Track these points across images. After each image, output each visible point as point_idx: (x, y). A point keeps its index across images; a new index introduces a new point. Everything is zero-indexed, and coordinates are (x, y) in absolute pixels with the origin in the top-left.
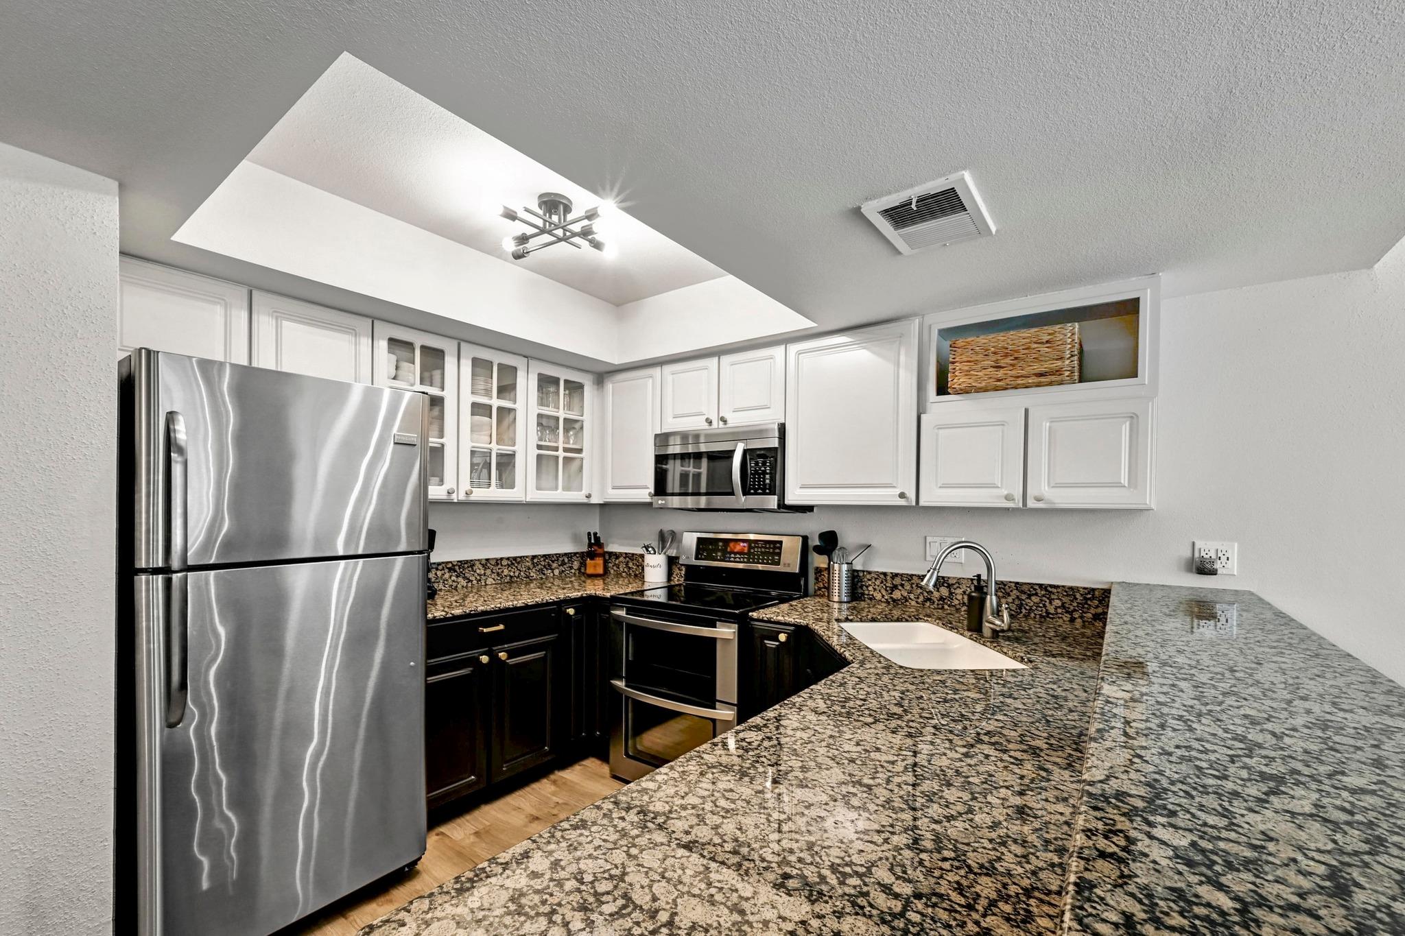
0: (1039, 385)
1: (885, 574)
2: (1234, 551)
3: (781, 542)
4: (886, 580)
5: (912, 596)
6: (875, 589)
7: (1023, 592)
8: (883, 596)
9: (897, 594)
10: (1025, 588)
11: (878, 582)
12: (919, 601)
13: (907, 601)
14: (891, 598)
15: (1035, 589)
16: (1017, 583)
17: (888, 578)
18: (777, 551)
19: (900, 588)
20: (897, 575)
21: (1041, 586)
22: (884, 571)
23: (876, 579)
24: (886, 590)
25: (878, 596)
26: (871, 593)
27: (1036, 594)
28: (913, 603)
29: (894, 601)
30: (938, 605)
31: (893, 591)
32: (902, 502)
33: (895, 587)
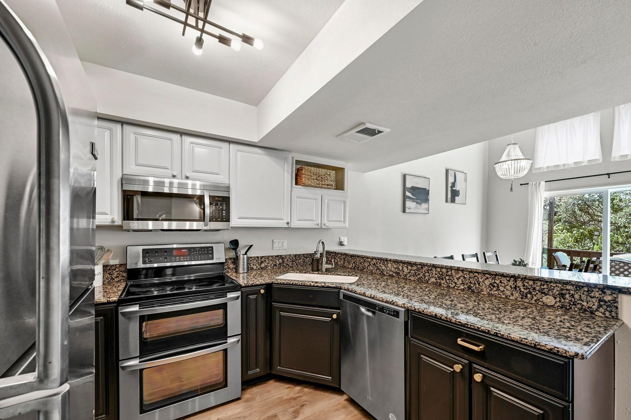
1: (258, 257)
3: (212, 247)
4: (258, 260)
5: (269, 265)
6: (253, 265)
7: (305, 257)
8: (257, 267)
9: (263, 265)
10: (305, 256)
11: (255, 261)
12: (272, 266)
13: (267, 267)
14: (260, 267)
15: (308, 256)
16: (303, 254)
17: (259, 259)
18: (210, 252)
19: (264, 262)
20: (263, 257)
21: (309, 254)
22: (258, 256)
23: (254, 260)
24: (258, 264)
25: (255, 267)
26: (252, 267)
27: (308, 257)
28: (269, 268)
29: (262, 268)
30: (279, 266)
31: (261, 264)
33: (262, 262)
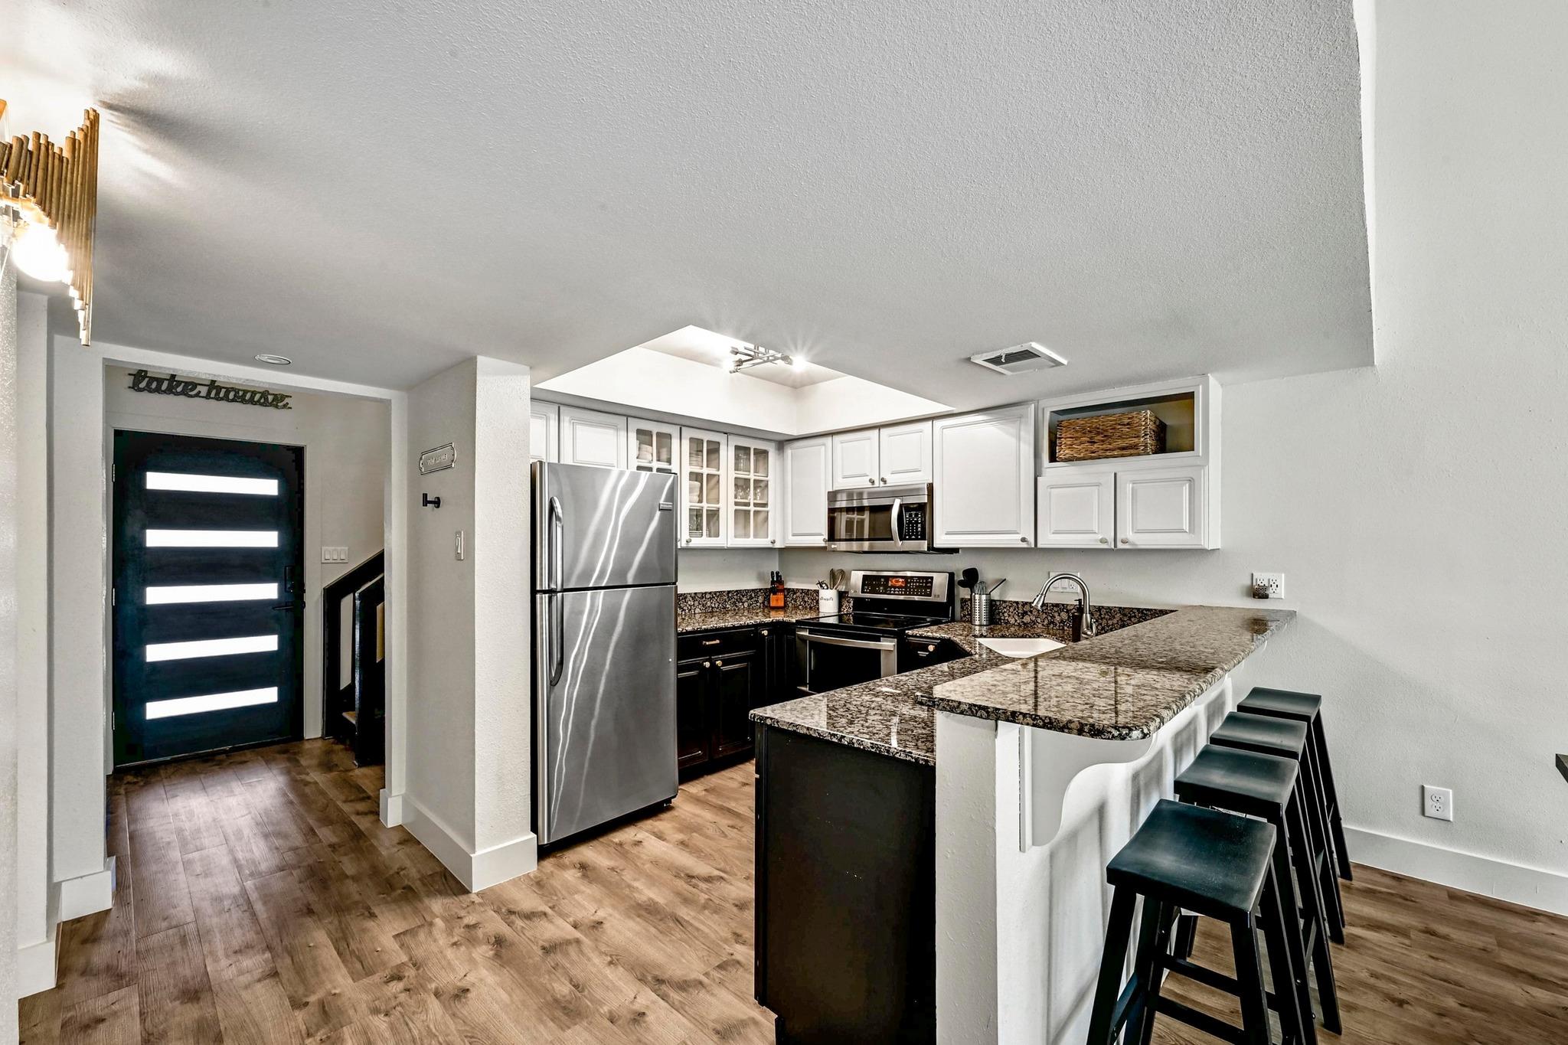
0: (1123, 456)
1: (1017, 603)
2: (1282, 582)
3: (932, 578)
4: (1018, 608)
5: (1039, 620)
6: (1009, 615)
7: (1125, 615)
8: (1016, 621)
9: (1027, 619)
10: (1126, 611)
11: (1011, 610)
12: (1045, 624)
13: (1035, 624)
14: (1022, 622)
15: (1134, 613)
16: (1121, 608)
17: (1020, 606)
18: (929, 585)
19: (1029, 613)
20: (1026, 603)
21: (1138, 609)
22: (1017, 600)
23: (1010, 607)
24: (1019, 616)
25: (1012, 621)
26: (1006, 618)
27: (1135, 616)
28: (1040, 626)
29: (1025, 624)
30: (1059, 626)
31: (1024, 616)
32: (1024, 545)
33: (1025, 613)
